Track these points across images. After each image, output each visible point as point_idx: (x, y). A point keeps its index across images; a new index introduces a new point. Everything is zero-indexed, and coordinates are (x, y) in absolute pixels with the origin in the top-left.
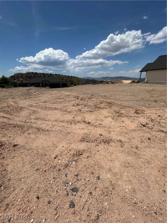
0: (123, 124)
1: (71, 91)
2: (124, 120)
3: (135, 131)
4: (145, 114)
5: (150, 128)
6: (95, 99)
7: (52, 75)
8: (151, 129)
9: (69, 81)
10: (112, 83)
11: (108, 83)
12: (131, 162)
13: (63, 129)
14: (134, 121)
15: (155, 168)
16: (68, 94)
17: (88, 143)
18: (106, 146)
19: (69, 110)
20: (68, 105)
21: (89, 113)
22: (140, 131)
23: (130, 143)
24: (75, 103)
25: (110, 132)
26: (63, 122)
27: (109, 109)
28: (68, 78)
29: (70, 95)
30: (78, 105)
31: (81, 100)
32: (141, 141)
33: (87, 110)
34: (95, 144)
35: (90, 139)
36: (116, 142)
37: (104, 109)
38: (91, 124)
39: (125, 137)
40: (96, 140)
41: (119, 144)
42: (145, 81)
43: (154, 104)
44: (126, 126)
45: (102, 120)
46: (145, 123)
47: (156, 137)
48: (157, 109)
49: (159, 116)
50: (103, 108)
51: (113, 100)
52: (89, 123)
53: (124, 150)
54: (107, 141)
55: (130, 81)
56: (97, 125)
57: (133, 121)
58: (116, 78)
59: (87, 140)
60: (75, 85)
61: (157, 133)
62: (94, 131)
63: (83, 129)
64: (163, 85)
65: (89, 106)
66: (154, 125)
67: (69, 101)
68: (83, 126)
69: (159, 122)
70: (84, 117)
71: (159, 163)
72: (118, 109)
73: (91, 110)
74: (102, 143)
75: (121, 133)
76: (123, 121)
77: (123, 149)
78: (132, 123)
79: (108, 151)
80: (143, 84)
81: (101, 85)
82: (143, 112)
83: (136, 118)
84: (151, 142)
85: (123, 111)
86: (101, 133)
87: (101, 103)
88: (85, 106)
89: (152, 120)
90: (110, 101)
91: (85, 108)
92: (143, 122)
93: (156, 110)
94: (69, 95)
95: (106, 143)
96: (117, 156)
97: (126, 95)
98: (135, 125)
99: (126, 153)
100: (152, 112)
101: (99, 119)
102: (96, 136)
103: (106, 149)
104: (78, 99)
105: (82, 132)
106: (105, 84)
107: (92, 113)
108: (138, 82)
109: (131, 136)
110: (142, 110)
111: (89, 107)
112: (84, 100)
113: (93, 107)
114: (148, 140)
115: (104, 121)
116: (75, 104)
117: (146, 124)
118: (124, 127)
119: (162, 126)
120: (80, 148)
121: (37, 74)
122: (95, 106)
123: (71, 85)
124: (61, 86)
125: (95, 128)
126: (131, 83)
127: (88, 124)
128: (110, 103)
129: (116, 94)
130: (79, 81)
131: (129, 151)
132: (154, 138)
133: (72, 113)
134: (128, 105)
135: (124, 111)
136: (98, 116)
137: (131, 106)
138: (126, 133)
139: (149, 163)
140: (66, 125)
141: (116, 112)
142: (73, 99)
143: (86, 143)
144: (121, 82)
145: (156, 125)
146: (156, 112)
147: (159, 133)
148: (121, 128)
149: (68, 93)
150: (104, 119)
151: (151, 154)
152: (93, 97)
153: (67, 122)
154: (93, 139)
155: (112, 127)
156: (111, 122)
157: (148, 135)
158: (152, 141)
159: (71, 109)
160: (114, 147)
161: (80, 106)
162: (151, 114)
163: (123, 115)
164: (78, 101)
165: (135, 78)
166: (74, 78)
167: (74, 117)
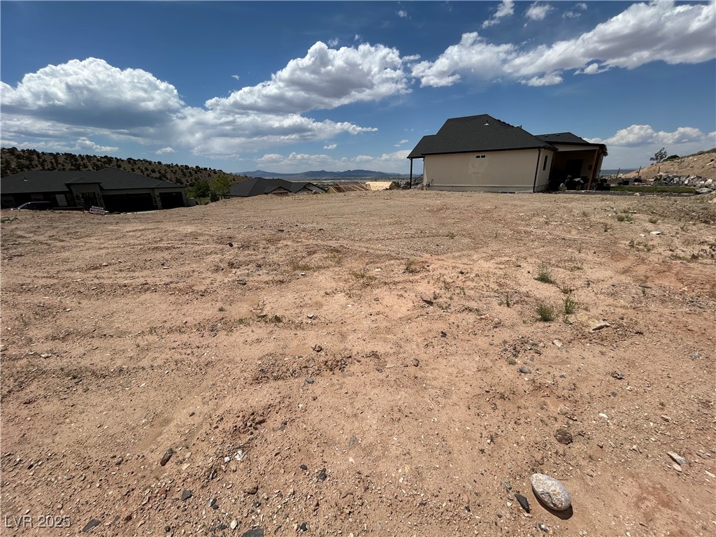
0: (379, 308)
1: (202, 219)
2: (380, 296)
3: (409, 319)
4: (429, 271)
5: (444, 306)
6: (289, 243)
7: (114, 163)
8: (446, 309)
9: (192, 185)
10: (339, 190)
11: (326, 191)
12: (405, 404)
13: (184, 356)
14: (406, 295)
15: (461, 404)
16: (190, 231)
17: (280, 382)
18: (337, 377)
19: (203, 288)
20: (193, 271)
21: (274, 287)
22: (421, 318)
23: (400, 356)
24: (221, 261)
25: (343, 336)
26: (183, 330)
27: (337, 269)
28: (184, 175)
29: (201, 235)
30: (231, 265)
31: (244, 247)
32: (426, 343)
33: (266, 278)
34: (301, 380)
35: (285, 370)
36: (362, 360)
37: (322, 271)
38: (284, 321)
39: (385, 340)
40: (306, 367)
41: (372, 363)
42: (425, 184)
43: (448, 242)
44: (387, 310)
45: (316, 303)
46: (432, 296)
47: (458, 326)
48: (457, 254)
49: (462, 273)
50: (319, 268)
51: (345, 242)
52: (278, 319)
53: (385, 379)
54: (338, 362)
55: (387, 184)
56: (304, 321)
57: (402, 296)
58: (348, 174)
59: (275, 374)
60: (215, 199)
61: (459, 315)
62: (295, 343)
63: (258, 341)
64: (465, 194)
65: (275, 266)
66: (451, 298)
67: (199, 256)
68: (260, 331)
69: (463, 289)
70: (260, 303)
71: (468, 389)
72: (361, 266)
73: (281, 278)
74: (325, 373)
75: (375, 333)
76: (377, 300)
77: (382, 376)
78: (401, 301)
79: (344, 391)
80: (420, 191)
81: (303, 196)
82: (424, 266)
83: (408, 286)
84: (447, 341)
85: (375, 272)
86: (319, 344)
87: (310, 254)
88: (259, 266)
89: (447, 286)
90: (335, 245)
91: (258, 273)
92: (428, 293)
93: (454, 258)
94: (195, 236)
95: (337, 371)
96: (370, 399)
97: (380, 225)
98: (408, 305)
99: (392, 383)
100: (445, 264)
101: (309, 302)
102: (304, 357)
103: (338, 387)
104: (231, 245)
105: (256, 352)
106: (315, 193)
107: (284, 285)
108: (408, 186)
109: (400, 335)
110: (423, 262)
111: (272, 268)
112: (252, 248)
113: (286, 268)
114: (442, 339)
115: (325, 308)
116: (222, 265)
117: (435, 298)
118: (381, 315)
119: (470, 298)
120: (254, 404)
121: (35, 156)
122: (292, 262)
123: (197, 200)
124: (160, 204)
125: (300, 333)
126: (390, 189)
127: (273, 324)
128: (338, 251)
129: (352, 222)
130: (227, 185)
131: (398, 376)
132: (454, 329)
133: (213, 297)
134: (387, 253)
135: (377, 270)
136: (304, 293)
137: (393, 254)
138: (388, 330)
139: (446, 394)
140: (195, 338)
141: (356, 276)
142: (212, 247)
143: (272, 383)
144: (363, 188)
145: (455, 298)
146: (454, 265)
147: (464, 314)
148: (373, 318)
149: (190, 229)
150: (322, 300)
151: (450, 370)
152: (283, 235)
153: (199, 327)
154: (295, 365)
155: (349, 321)
156: (344, 307)
157: (441, 326)
158: (449, 339)
159: (208, 281)
160: (360, 375)
161: (242, 268)
162: (443, 271)
163: (376, 281)
164: (230, 255)
165: (399, 175)
166: (209, 175)
167: (221, 310)
